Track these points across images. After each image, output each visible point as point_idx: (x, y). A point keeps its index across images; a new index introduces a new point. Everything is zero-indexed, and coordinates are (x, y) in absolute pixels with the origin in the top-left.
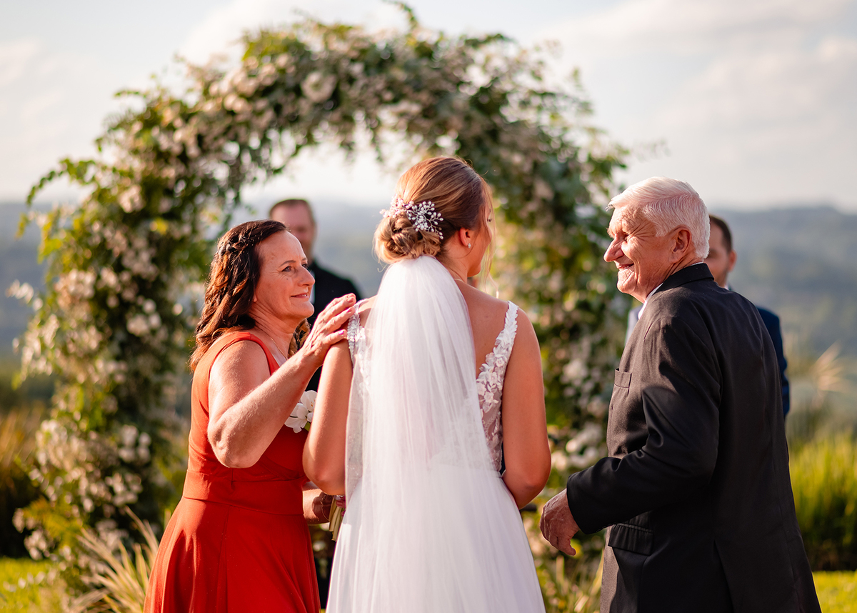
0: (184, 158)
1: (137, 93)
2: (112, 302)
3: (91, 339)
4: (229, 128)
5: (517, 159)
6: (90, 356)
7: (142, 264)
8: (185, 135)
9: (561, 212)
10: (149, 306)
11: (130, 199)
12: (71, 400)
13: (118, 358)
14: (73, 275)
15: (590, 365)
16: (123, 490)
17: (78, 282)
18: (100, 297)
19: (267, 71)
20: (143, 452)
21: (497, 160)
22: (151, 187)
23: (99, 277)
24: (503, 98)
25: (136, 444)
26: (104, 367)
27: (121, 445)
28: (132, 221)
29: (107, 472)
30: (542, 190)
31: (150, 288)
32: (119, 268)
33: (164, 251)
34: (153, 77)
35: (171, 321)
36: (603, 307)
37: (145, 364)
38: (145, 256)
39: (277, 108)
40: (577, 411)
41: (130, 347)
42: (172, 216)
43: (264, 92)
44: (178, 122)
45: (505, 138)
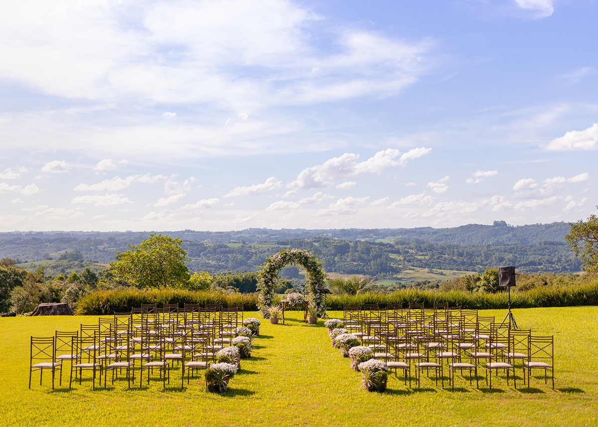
3: (264, 285)
6: (264, 287)
7: (269, 277)
9: (315, 270)
11: (268, 270)
12: (262, 292)
16: (268, 302)
17: (263, 279)
18: (265, 281)
19: (282, 256)
22: (270, 269)
24: (308, 258)
26: (266, 288)
28: (268, 272)
29: (267, 299)
30: (312, 268)
31: (271, 280)
32: (267, 278)
33: (272, 276)
35: (273, 283)
37: (270, 288)
39: (284, 260)
41: (268, 286)
42: (272, 272)
43: (282, 258)
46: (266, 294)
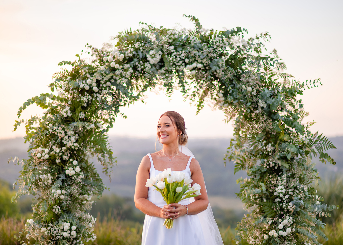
0: (91, 92)
1: (69, 63)
2: (58, 161)
3: (48, 178)
4: (112, 77)
5: (249, 89)
7: (71, 142)
8: (91, 81)
9: (271, 115)
10: (75, 162)
11: (66, 112)
13: (61, 188)
14: (40, 149)
15: (287, 188)
18: (51, 160)
19: (130, 51)
20: (74, 233)
21: (240, 90)
23: (51, 150)
24: (242, 61)
25: (70, 230)
27: (63, 230)
28: (67, 121)
30: (261, 104)
34: (77, 55)
36: (292, 159)
37: (75, 190)
38: (73, 139)
39: (135, 68)
40: (282, 209)
42: (85, 120)
44: (88, 75)
45: (243, 79)
46: (57, 218)
